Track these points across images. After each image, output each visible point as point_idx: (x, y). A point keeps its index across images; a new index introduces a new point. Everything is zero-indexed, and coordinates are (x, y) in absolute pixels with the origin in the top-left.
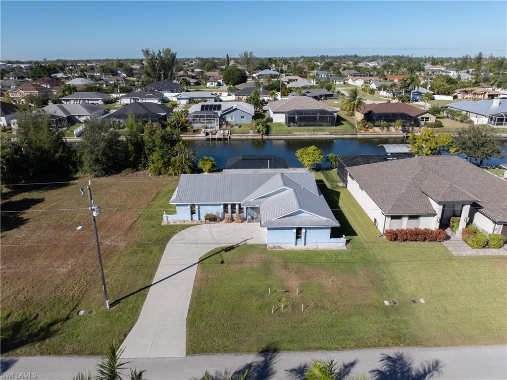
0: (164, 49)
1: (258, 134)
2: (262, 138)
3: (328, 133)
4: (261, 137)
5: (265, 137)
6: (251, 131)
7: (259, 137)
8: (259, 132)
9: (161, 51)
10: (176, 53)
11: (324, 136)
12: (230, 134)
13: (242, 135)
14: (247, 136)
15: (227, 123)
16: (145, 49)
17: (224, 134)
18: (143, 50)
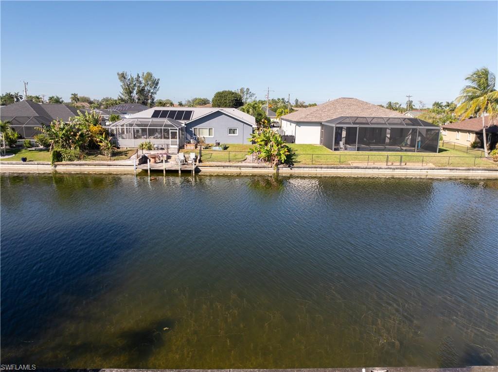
0: (143, 73)
1: (267, 164)
2: (278, 173)
3: (431, 165)
4: (275, 171)
5: (285, 171)
6: (250, 157)
7: (269, 170)
8: (269, 158)
9: (140, 75)
10: (159, 79)
11: (424, 172)
12: (200, 161)
13: (227, 164)
14: (240, 167)
15: (198, 142)
16: (120, 73)
17: (185, 162)
18: (118, 74)
